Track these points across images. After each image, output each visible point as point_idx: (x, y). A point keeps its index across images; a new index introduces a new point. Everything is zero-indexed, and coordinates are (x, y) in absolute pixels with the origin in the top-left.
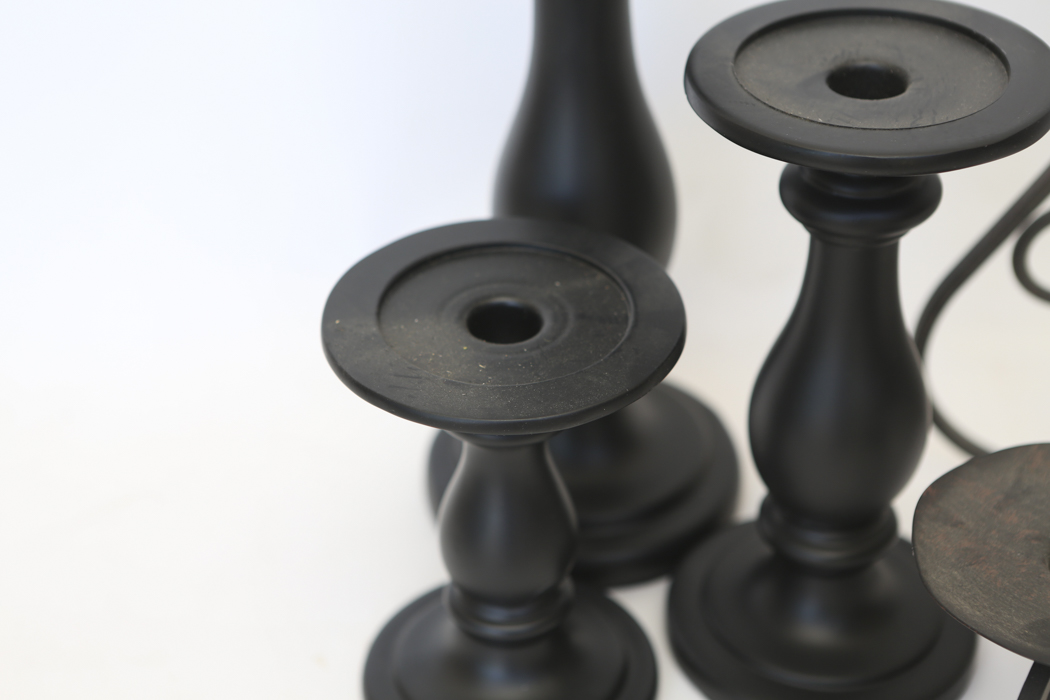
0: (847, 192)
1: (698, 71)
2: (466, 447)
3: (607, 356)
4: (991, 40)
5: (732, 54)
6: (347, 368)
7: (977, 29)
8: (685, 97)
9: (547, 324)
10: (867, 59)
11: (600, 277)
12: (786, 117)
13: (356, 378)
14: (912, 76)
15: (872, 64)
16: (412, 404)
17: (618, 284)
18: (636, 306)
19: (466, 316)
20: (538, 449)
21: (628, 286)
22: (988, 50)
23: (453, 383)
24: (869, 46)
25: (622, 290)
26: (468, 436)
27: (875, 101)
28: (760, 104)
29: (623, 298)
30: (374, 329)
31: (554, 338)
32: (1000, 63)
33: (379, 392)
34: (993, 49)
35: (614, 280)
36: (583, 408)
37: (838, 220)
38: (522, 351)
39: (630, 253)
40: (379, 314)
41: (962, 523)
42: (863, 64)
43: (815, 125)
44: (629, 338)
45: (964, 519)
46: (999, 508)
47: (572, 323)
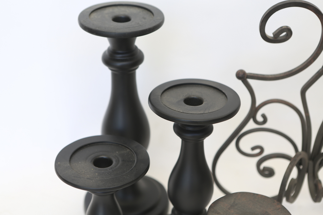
0: (190, 129)
1: (152, 98)
2: (93, 195)
3: (129, 171)
4: (224, 91)
5: (160, 94)
6: (61, 175)
7: (220, 89)
8: (148, 105)
9: (114, 163)
10: (194, 96)
11: (128, 150)
12: (173, 110)
13: (63, 178)
14: (205, 100)
15: (195, 97)
16: (78, 184)
17: (133, 152)
18: (137, 158)
19: (93, 161)
20: (112, 195)
21: (135, 152)
22: (223, 94)
23: (89, 179)
24: (194, 92)
25: (134, 153)
26: (94, 192)
27: (195, 106)
28: (166, 107)
29: (134, 156)
30: (69, 165)
31: (116, 166)
32: (225, 97)
33: (69, 181)
34: (224, 94)
35: (132, 151)
36: (122, 184)
37: (188, 136)
38: (107, 170)
39: (137, 144)
40: (70, 161)
41: (220, 213)
42: (193, 97)
43: (180, 113)
44: (135, 166)
45: (220, 212)
46: (229, 209)
47: (120, 162)
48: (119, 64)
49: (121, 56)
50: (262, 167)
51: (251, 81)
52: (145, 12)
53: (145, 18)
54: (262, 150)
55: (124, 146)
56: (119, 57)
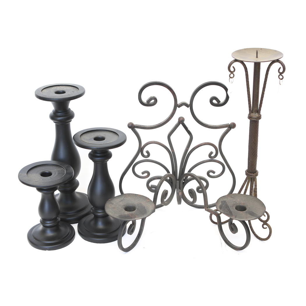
0: (98, 155)
1: (75, 137)
3: (60, 178)
5: (80, 135)
6: (21, 179)
7: (116, 132)
9: (53, 175)
10: (100, 136)
11: (62, 168)
14: (106, 138)
18: (66, 172)
19: (41, 173)
21: (66, 169)
22: (117, 135)
23: (36, 181)
30: (26, 175)
35: (64, 169)
37: (97, 159)
38: (48, 178)
40: (27, 173)
44: (64, 176)
45: (114, 203)
46: (119, 202)
47: (57, 174)
48: (59, 118)
49: (60, 114)
50: (150, 185)
51: (137, 129)
52: (75, 89)
53: (73, 92)
54: (149, 174)
55: (60, 166)
56: (59, 114)
